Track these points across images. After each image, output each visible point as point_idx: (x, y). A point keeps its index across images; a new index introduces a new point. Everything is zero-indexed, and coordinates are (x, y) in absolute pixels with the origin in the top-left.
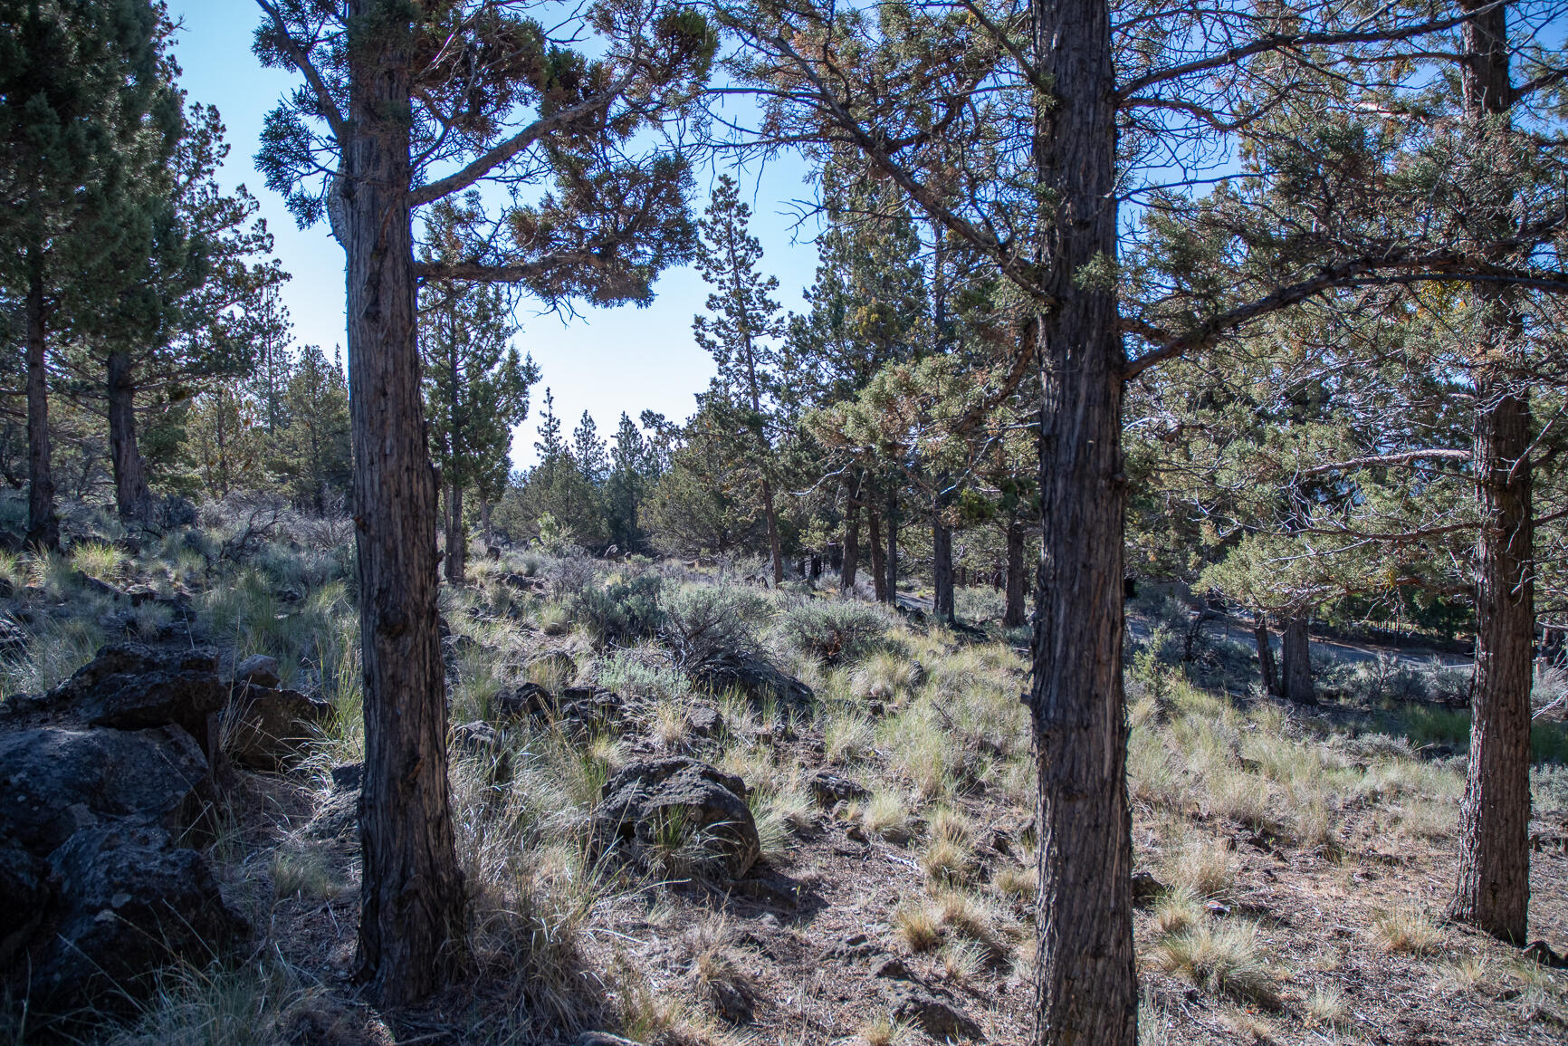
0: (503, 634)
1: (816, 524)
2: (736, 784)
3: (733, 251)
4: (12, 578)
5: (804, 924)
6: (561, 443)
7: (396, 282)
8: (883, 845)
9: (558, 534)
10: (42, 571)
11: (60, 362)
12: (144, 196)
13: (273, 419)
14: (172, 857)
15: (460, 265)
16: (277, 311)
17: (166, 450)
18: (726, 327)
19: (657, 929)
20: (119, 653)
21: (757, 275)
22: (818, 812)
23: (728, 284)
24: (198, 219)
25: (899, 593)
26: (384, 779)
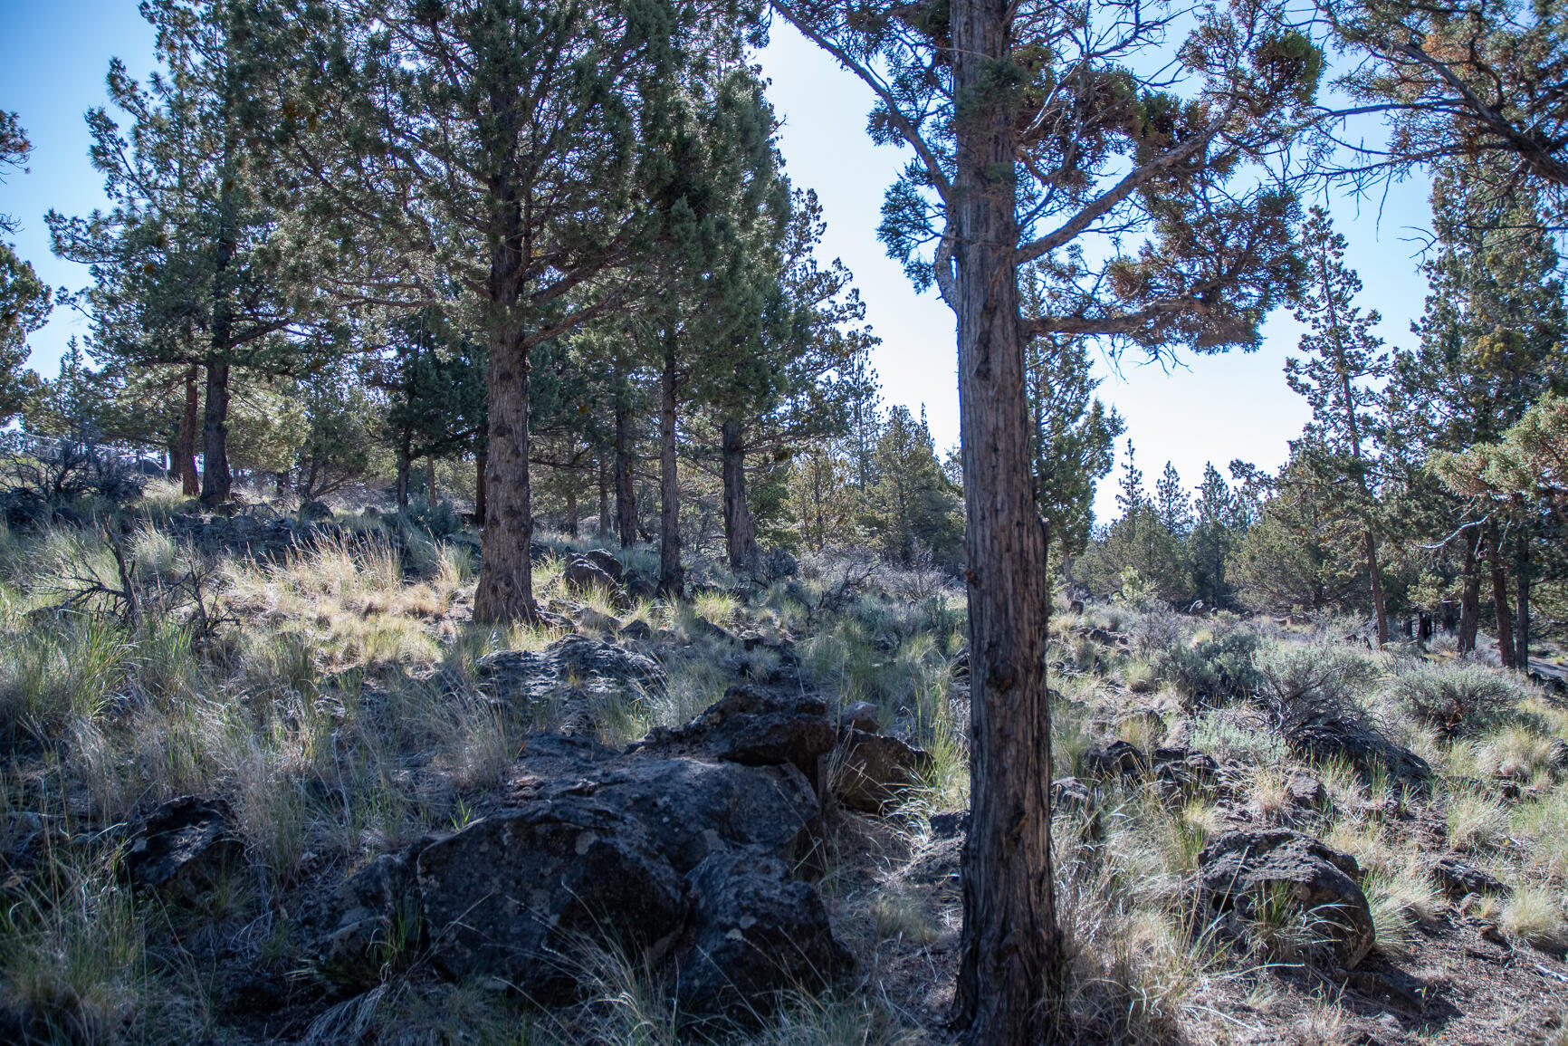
0: (1089, 688)
1: (1428, 580)
2: (1348, 863)
3: (1328, 287)
4: (649, 622)
5: (1433, 1032)
6: (1143, 495)
7: (1006, 339)
8: (1530, 953)
9: (1141, 589)
10: (670, 617)
11: (686, 430)
12: (759, 276)
13: (864, 477)
14: (790, 888)
15: (1064, 319)
16: (867, 373)
17: (770, 507)
18: (1321, 369)
19: (1260, 1015)
20: (743, 694)
21: (1355, 311)
22: (1443, 904)
23: (1322, 322)
24: (800, 294)
25: (1530, 658)
26: (989, 831)
